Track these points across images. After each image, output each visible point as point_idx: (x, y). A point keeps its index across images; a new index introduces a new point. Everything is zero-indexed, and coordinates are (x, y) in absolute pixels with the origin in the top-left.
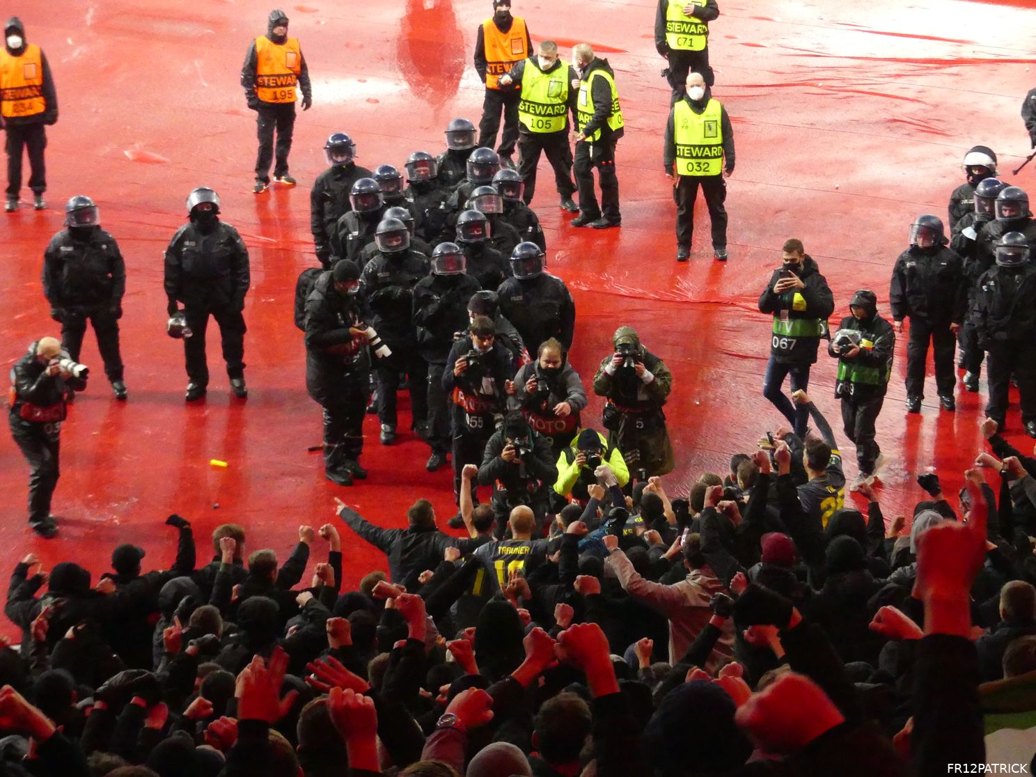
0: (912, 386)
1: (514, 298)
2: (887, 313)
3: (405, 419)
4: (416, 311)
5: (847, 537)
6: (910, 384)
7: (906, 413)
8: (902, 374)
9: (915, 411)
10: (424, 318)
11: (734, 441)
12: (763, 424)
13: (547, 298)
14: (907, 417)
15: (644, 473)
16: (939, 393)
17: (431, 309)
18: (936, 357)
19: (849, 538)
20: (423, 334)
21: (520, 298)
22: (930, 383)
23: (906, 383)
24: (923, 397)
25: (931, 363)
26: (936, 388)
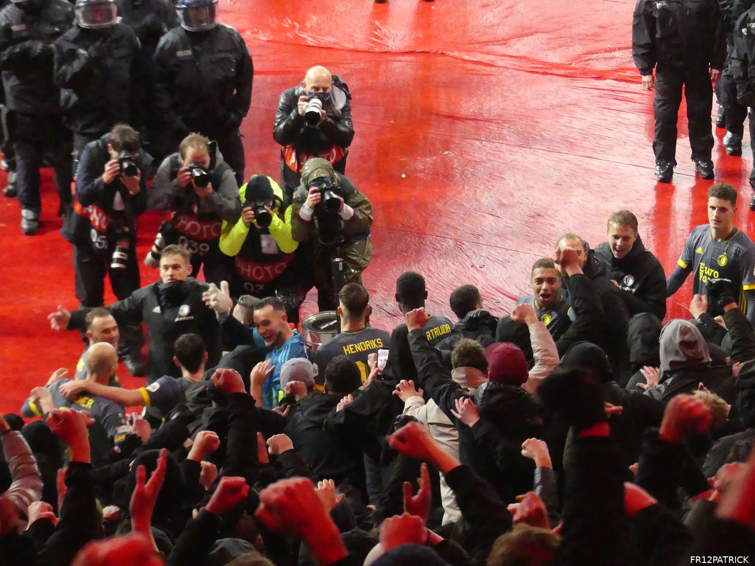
0: (663, 150)
1: (180, 54)
2: (630, 62)
3: (50, 203)
4: (59, 68)
5: (589, 345)
6: (660, 148)
7: (655, 183)
8: (650, 136)
9: (666, 179)
10: (69, 76)
11: (448, 221)
12: (483, 200)
13: (220, 52)
14: (656, 188)
15: (341, 264)
16: (693, 158)
17: (77, 65)
18: (690, 115)
19: (592, 345)
20: (68, 99)
21: (189, 52)
22: (683, 146)
23: (654, 146)
24: (676, 164)
25: (683, 123)
26: (690, 151)
